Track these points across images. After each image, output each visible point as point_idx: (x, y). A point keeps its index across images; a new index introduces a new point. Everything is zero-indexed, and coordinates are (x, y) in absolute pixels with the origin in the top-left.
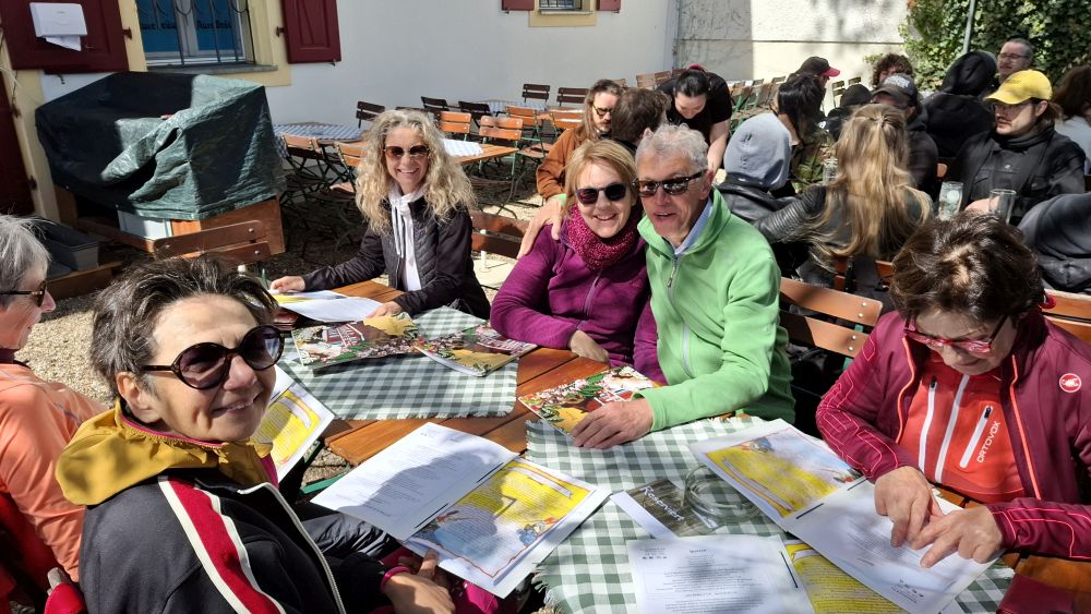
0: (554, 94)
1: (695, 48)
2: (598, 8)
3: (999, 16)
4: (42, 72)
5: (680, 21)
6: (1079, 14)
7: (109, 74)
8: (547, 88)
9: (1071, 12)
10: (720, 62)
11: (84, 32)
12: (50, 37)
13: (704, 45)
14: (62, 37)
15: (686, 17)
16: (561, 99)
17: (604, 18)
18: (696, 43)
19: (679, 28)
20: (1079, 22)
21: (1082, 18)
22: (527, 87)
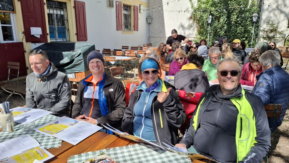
0: (130, 48)
1: (153, 39)
2: (134, 30)
3: (214, 32)
4: (31, 43)
5: (149, 33)
6: (229, 31)
7: (44, 43)
8: (128, 47)
9: (227, 31)
10: (158, 42)
11: (41, 34)
12: (35, 35)
13: (155, 38)
14: (36, 35)
15: (150, 32)
16: (131, 49)
17: (135, 32)
18: (153, 38)
19: (149, 35)
20: (229, 33)
21: (229, 32)
22: (123, 47)
